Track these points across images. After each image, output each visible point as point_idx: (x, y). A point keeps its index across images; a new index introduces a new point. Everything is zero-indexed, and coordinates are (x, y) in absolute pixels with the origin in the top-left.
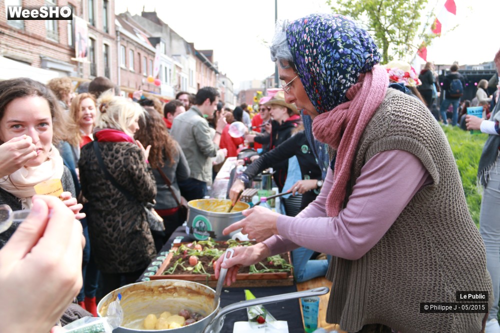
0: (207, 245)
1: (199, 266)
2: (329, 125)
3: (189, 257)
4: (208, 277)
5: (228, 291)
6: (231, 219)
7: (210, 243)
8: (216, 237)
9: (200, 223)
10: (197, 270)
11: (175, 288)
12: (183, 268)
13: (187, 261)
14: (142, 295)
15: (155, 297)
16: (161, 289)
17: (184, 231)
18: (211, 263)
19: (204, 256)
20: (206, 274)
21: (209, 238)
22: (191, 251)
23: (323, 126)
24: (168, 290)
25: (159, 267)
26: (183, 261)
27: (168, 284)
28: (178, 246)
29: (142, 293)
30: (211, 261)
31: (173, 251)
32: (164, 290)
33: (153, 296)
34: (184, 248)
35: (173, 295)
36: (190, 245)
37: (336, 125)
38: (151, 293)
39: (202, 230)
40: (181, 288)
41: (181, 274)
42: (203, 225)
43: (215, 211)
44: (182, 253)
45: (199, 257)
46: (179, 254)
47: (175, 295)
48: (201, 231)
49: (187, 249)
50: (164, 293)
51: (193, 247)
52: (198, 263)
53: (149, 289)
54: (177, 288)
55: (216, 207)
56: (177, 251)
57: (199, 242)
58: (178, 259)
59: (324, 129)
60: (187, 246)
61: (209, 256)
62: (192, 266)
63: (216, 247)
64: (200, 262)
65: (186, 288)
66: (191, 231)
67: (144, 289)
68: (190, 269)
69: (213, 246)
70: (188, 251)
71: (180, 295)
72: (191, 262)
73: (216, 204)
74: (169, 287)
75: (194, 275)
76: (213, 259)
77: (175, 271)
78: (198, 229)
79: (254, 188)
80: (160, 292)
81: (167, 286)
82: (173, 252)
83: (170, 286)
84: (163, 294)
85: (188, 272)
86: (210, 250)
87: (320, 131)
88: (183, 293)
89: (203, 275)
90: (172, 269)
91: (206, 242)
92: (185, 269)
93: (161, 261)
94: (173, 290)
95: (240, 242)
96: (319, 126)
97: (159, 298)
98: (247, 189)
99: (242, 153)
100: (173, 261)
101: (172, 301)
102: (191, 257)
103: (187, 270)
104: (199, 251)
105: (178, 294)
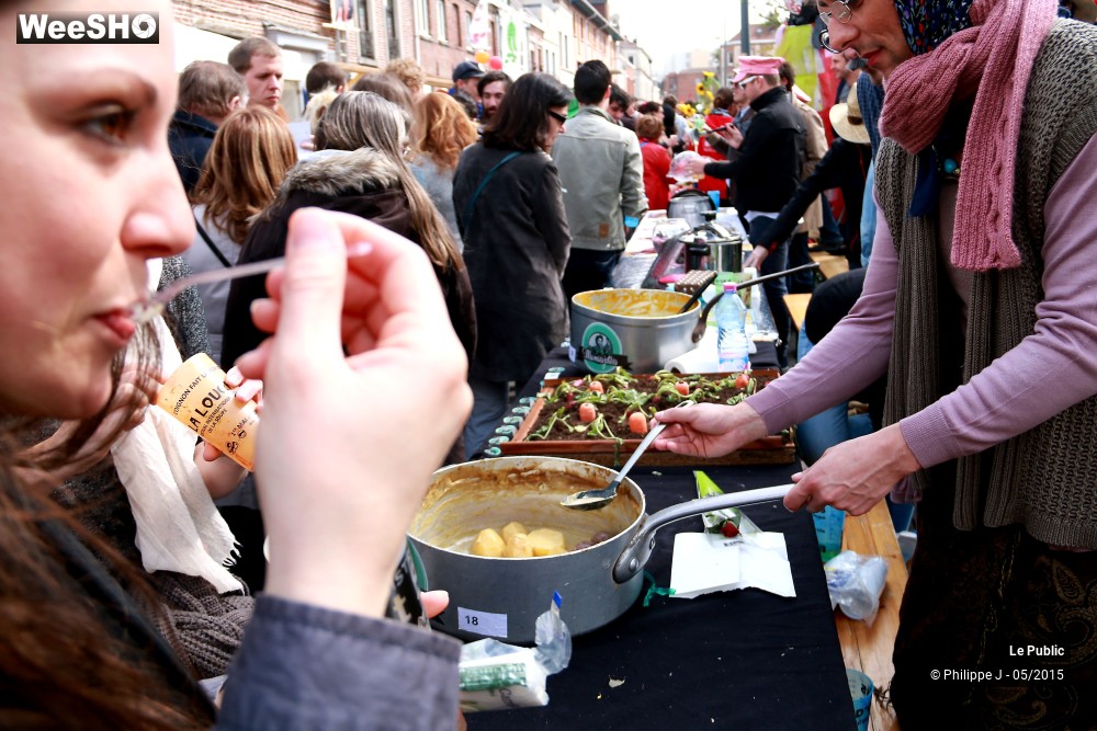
0: (615, 383)
1: (599, 422)
2: (931, 78)
3: (579, 405)
4: (618, 444)
5: (659, 474)
6: (662, 329)
7: (620, 379)
8: (631, 367)
9: (597, 338)
10: (596, 432)
11: (542, 474)
12: (567, 428)
13: (575, 413)
14: (475, 488)
15: (501, 493)
16: (513, 475)
17: (565, 357)
18: (624, 417)
19: (609, 403)
20: (613, 438)
21: (618, 368)
22: (582, 395)
23: (917, 81)
24: (528, 477)
25: (517, 425)
26: (566, 413)
27: (528, 465)
28: (554, 384)
29: (475, 484)
30: (623, 414)
31: (545, 395)
32: (520, 477)
33: (496, 491)
34: (567, 387)
35: (537, 489)
36: (578, 383)
37: (949, 76)
38: (492, 482)
39: (602, 352)
40: (555, 473)
41: (563, 439)
42: (604, 343)
43: (629, 314)
44: (564, 398)
45: (598, 405)
46: (556, 400)
47: (544, 487)
48: (599, 355)
49: (574, 390)
50: (519, 483)
51: (585, 386)
52: (597, 416)
53: (489, 476)
54: (548, 474)
55: (629, 305)
56: (553, 396)
57: (598, 376)
58: (556, 410)
59: (919, 86)
60: (572, 385)
61: (620, 403)
62: (586, 424)
63: (632, 385)
64: (601, 416)
65: (567, 473)
66: (580, 356)
67: (480, 475)
68: (581, 428)
69: (626, 384)
70: (575, 393)
71: (553, 489)
72: (582, 415)
73: (629, 300)
74: (530, 472)
75: (589, 441)
76: (628, 410)
77: (550, 434)
78: (594, 352)
79: (703, 269)
80: (510, 481)
81: (526, 470)
82: (546, 397)
83: (531, 469)
84: (517, 486)
85: (577, 435)
86: (622, 391)
87: (908, 93)
88: (560, 484)
89: (607, 440)
90: (544, 428)
91: (611, 375)
92: (571, 429)
93: (522, 415)
94: (538, 479)
95: (682, 376)
96: (905, 85)
97: (510, 494)
98: (692, 272)
99: (677, 199)
100: (545, 414)
101: (537, 499)
102: (583, 406)
103: (575, 431)
104: (599, 393)
105: (550, 487)
